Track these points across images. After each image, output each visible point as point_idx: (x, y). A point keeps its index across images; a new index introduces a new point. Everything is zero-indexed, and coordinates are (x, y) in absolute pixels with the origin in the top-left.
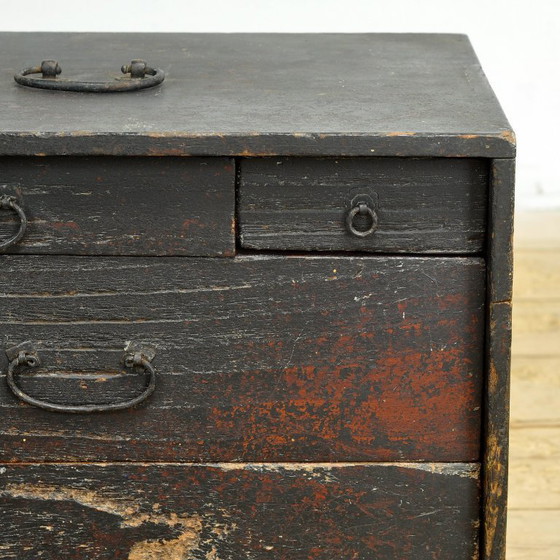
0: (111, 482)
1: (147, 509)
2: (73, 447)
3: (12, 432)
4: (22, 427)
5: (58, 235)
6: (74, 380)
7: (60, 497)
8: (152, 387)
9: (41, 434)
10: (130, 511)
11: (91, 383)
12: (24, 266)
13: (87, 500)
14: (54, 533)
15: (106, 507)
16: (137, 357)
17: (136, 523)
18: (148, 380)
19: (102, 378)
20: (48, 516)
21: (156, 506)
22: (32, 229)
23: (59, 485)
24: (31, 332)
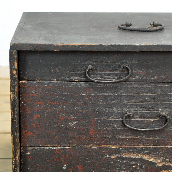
0: (153, 152)
1: (164, 161)
2: (142, 142)
3: (124, 137)
4: (127, 135)
5: (140, 76)
6: (143, 121)
7: (138, 157)
8: (167, 123)
9: (133, 137)
10: (159, 161)
11: (149, 122)
12: (129, 86)
13: (146, 158)
14: (136, 168)
15: (152, 160)
16: (163, 114)
17: (161, 165)
18: (166, 121)
19: (152, 120)
20: (134, 163)
21: (167, 160)
22: (132, 74)
23: (138, 153)
24: (131, 106)
